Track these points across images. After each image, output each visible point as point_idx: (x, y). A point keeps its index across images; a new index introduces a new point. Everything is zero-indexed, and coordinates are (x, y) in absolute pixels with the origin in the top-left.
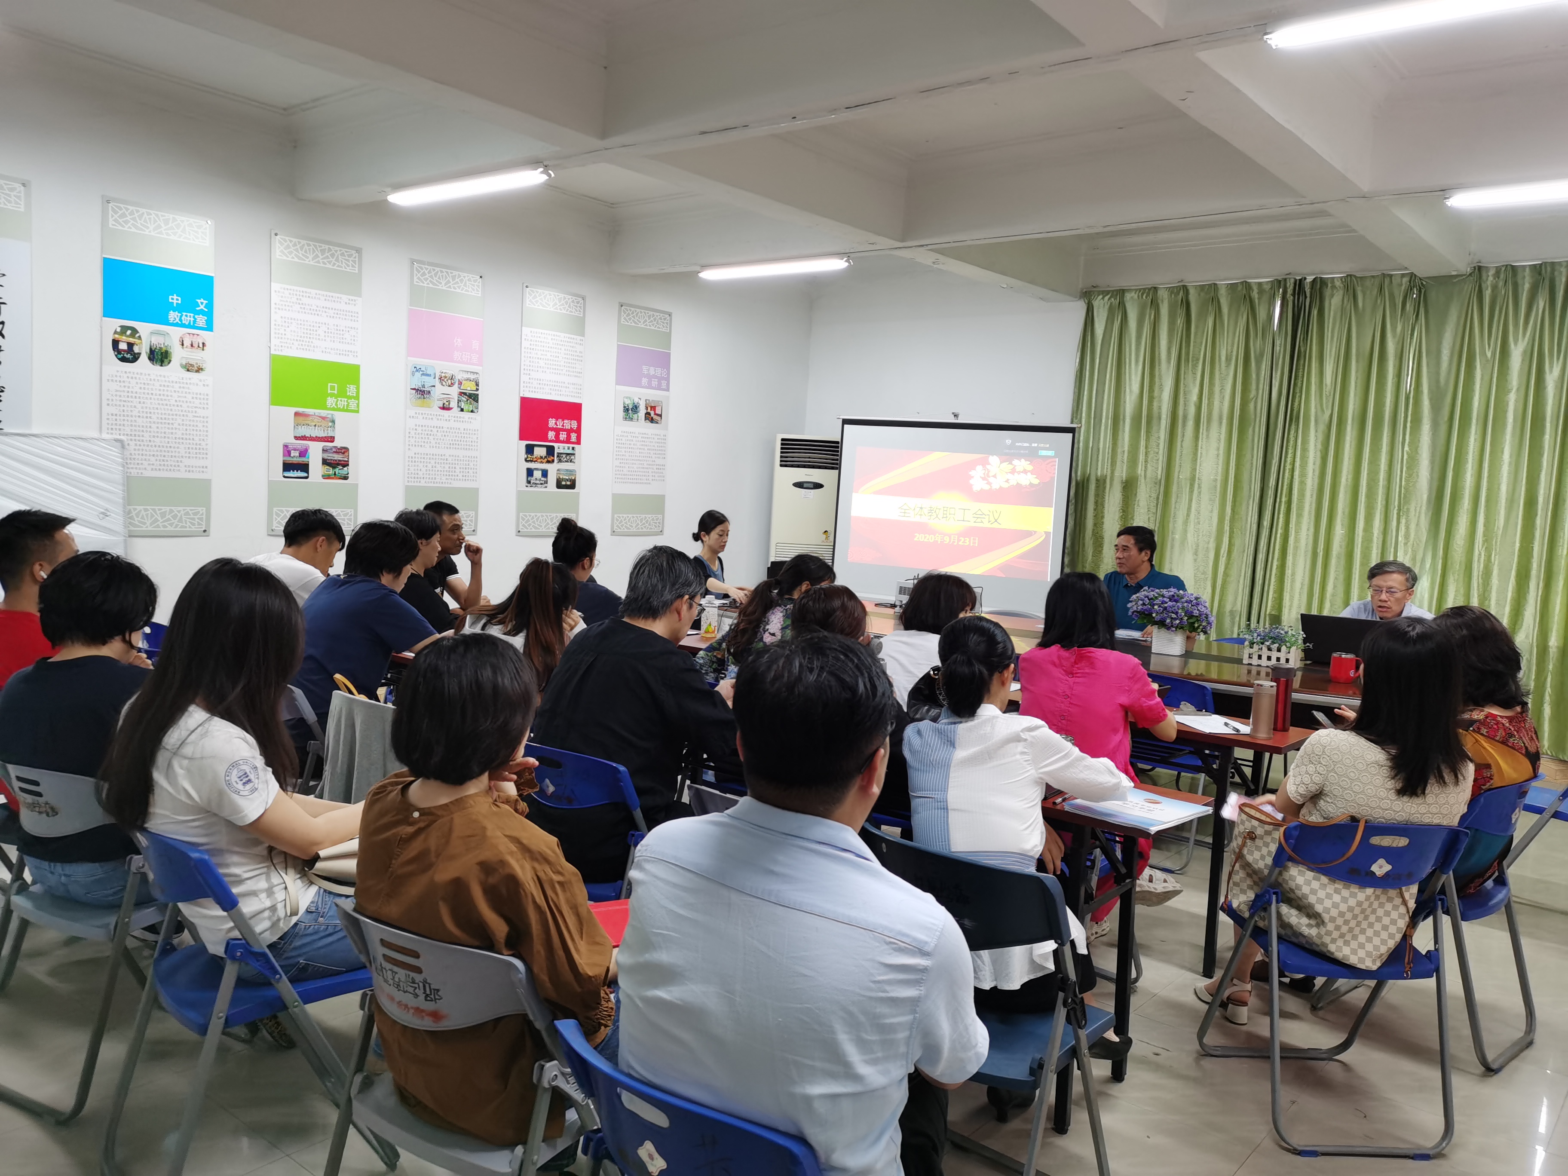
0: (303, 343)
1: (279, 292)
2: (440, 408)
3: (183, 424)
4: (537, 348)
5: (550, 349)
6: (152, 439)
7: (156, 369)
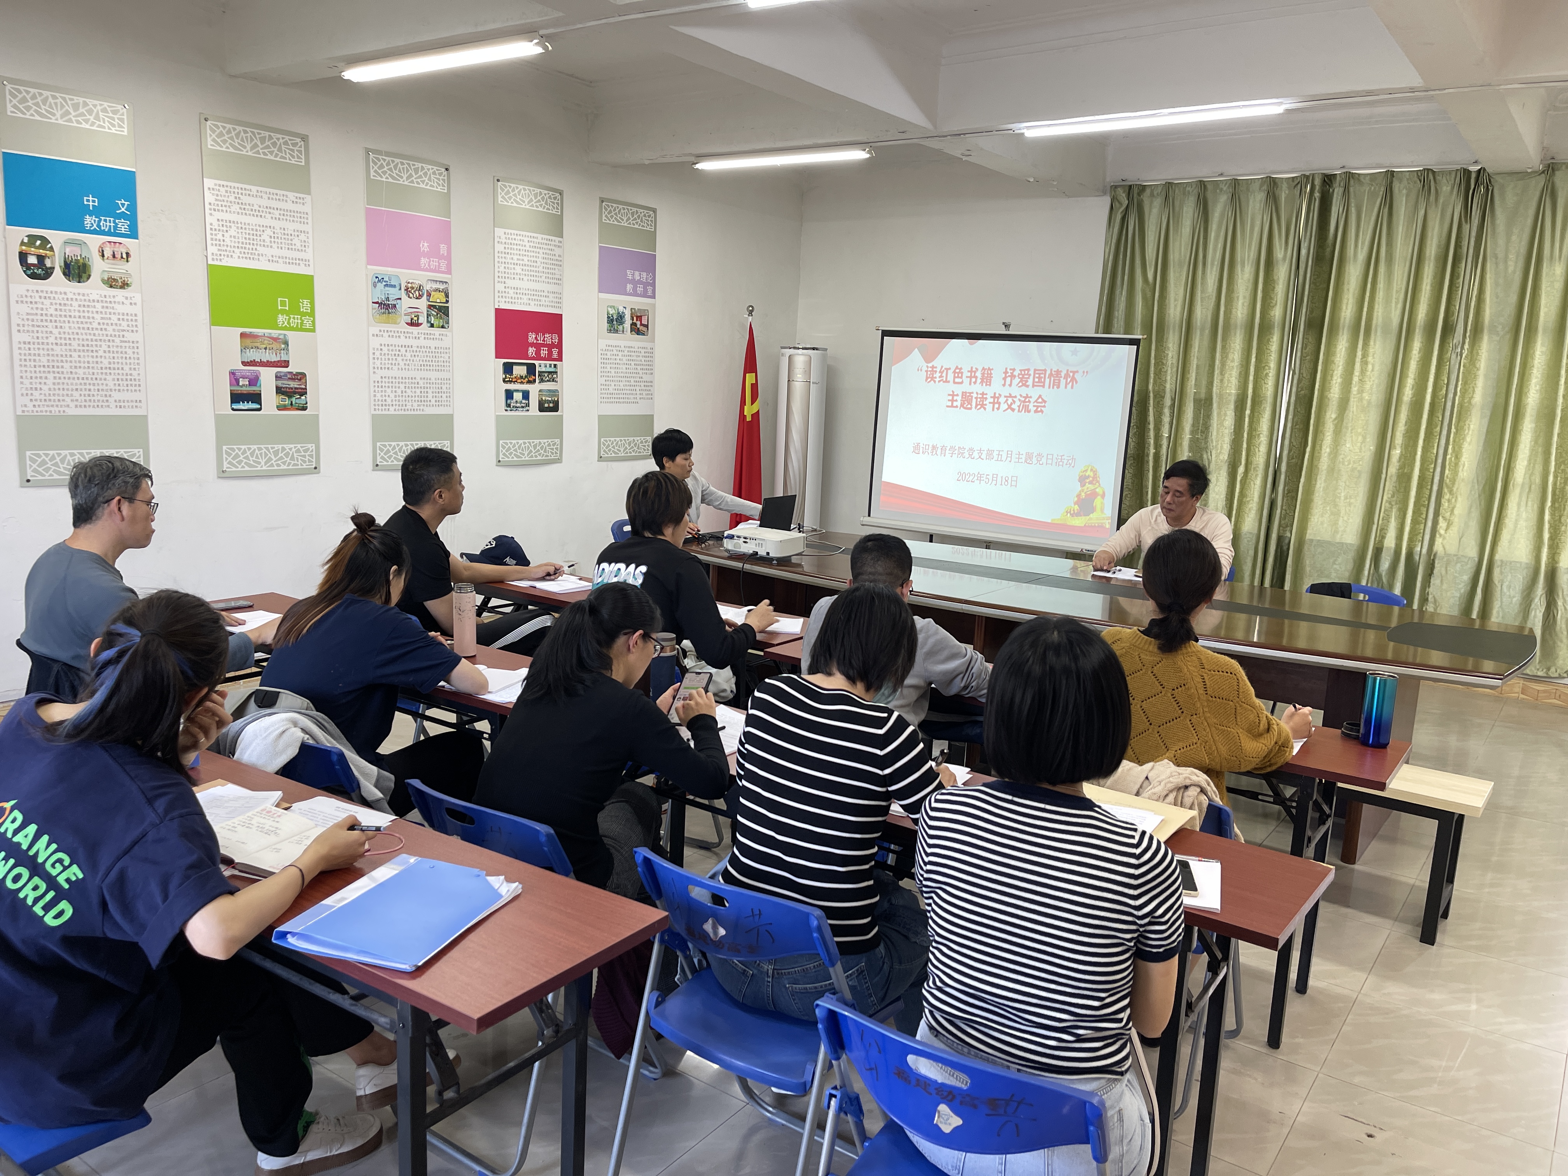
0: (246, 251)
1: (213, 189)
2: (407, 324)
3: (109, 352)
4: (512, 252)
5: (527, 253)
6: (74, 371)
7: (73, 288)
